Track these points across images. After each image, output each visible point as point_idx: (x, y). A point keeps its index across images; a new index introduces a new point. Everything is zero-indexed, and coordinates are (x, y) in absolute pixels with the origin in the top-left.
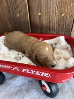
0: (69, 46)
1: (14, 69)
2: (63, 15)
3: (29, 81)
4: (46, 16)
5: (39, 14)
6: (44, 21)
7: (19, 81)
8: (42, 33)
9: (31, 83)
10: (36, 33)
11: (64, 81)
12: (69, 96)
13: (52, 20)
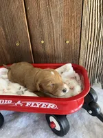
0: (77, 75)
1: (16, 104)
2: (68, 42)
3: (35, 122)
4: (50, 43)
5: (42, 42)
6: (49, 49)
7: (23, 122)
8: (47, 63)
9: (37, 123)
10: (40, 63)
11: (73, 111)
12: (83, 133)
13: (57, 48)
